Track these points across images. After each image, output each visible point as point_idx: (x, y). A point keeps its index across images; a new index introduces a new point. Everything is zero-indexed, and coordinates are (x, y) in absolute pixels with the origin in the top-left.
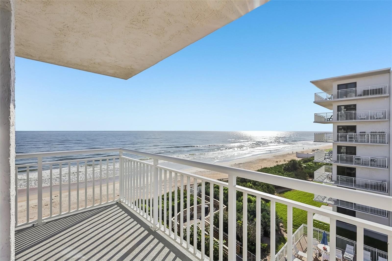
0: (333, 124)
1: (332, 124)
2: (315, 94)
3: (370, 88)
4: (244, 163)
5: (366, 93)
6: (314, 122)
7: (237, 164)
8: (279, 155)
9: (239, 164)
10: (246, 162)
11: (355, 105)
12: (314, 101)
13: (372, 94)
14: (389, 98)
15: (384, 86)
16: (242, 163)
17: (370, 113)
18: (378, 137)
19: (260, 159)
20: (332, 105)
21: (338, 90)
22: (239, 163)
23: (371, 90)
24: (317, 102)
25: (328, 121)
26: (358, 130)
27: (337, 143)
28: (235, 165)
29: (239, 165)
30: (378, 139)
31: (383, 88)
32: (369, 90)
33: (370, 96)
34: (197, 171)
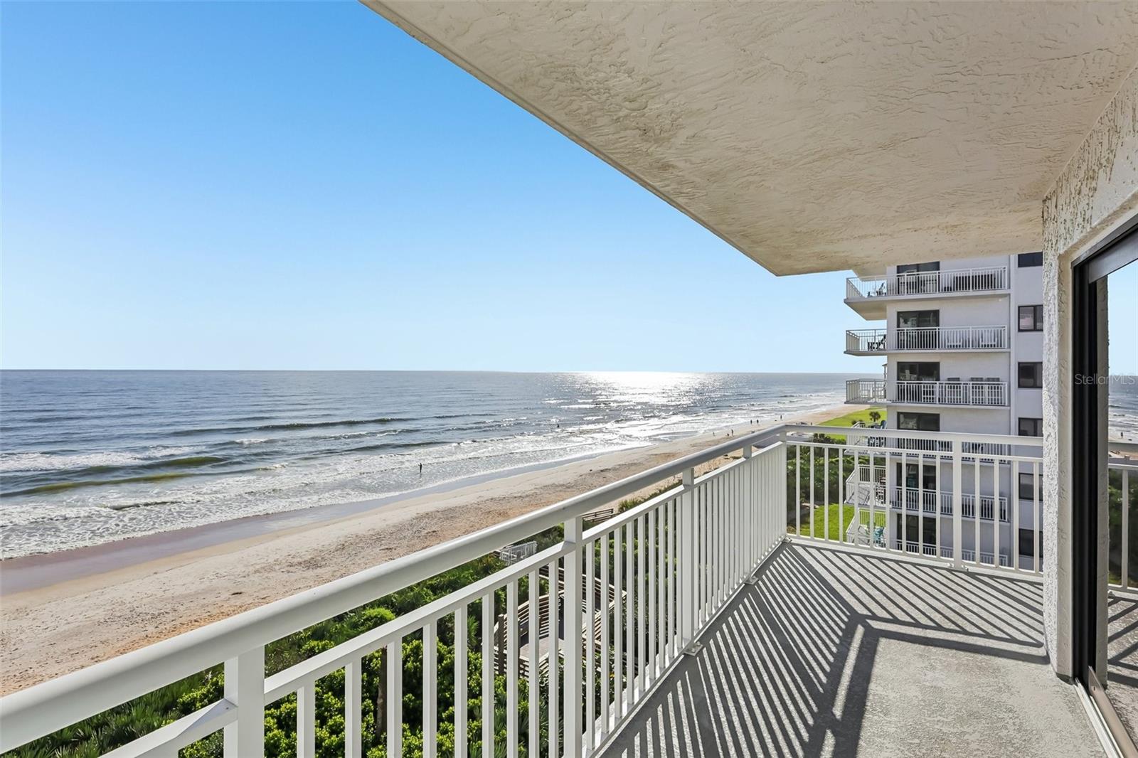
0: (888, 358)
1: (886, 357)
2: (847, 279)
3: (971, 272)
4: (614, 469)
5: (961, 283)
6: (845, 353)
7: (596, 472)
8: (704, 440)
9: (602, 471)
10: (620, 465)
11: (936, 313)
12: (845, 298)
13: (975, 287)
14: (1007, 298)
15: (996, 270)
16: (610, 470)
17: (971, 331)
18: (986, 390)
19: (656, 455)
20: (884, 309)
21: (898, 273)
22: (602, 468)
23: (973, 277)
24: (852, 301)
25: (874, 349)
26: (945, 372)
27: (896, 406)
28: (590, 474)
29: (602, 473)
30: (986, 396)
31: (994, 275)
32: (969, 277)
33: (971, 293)
34: (482, 499)
